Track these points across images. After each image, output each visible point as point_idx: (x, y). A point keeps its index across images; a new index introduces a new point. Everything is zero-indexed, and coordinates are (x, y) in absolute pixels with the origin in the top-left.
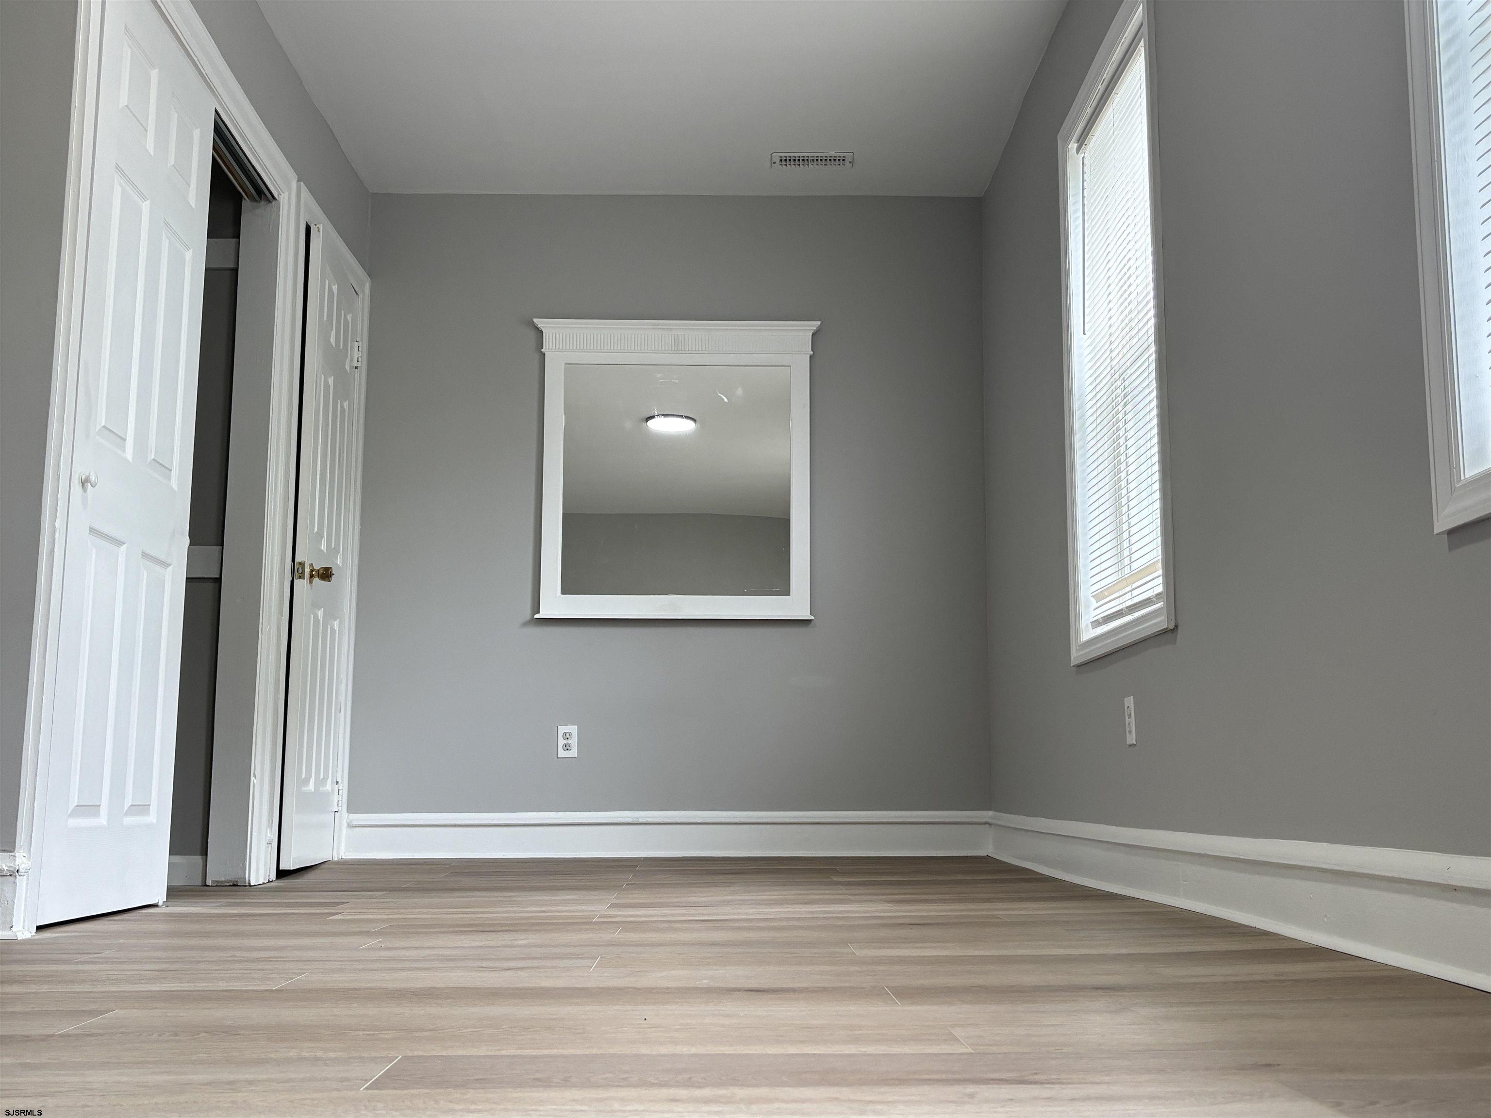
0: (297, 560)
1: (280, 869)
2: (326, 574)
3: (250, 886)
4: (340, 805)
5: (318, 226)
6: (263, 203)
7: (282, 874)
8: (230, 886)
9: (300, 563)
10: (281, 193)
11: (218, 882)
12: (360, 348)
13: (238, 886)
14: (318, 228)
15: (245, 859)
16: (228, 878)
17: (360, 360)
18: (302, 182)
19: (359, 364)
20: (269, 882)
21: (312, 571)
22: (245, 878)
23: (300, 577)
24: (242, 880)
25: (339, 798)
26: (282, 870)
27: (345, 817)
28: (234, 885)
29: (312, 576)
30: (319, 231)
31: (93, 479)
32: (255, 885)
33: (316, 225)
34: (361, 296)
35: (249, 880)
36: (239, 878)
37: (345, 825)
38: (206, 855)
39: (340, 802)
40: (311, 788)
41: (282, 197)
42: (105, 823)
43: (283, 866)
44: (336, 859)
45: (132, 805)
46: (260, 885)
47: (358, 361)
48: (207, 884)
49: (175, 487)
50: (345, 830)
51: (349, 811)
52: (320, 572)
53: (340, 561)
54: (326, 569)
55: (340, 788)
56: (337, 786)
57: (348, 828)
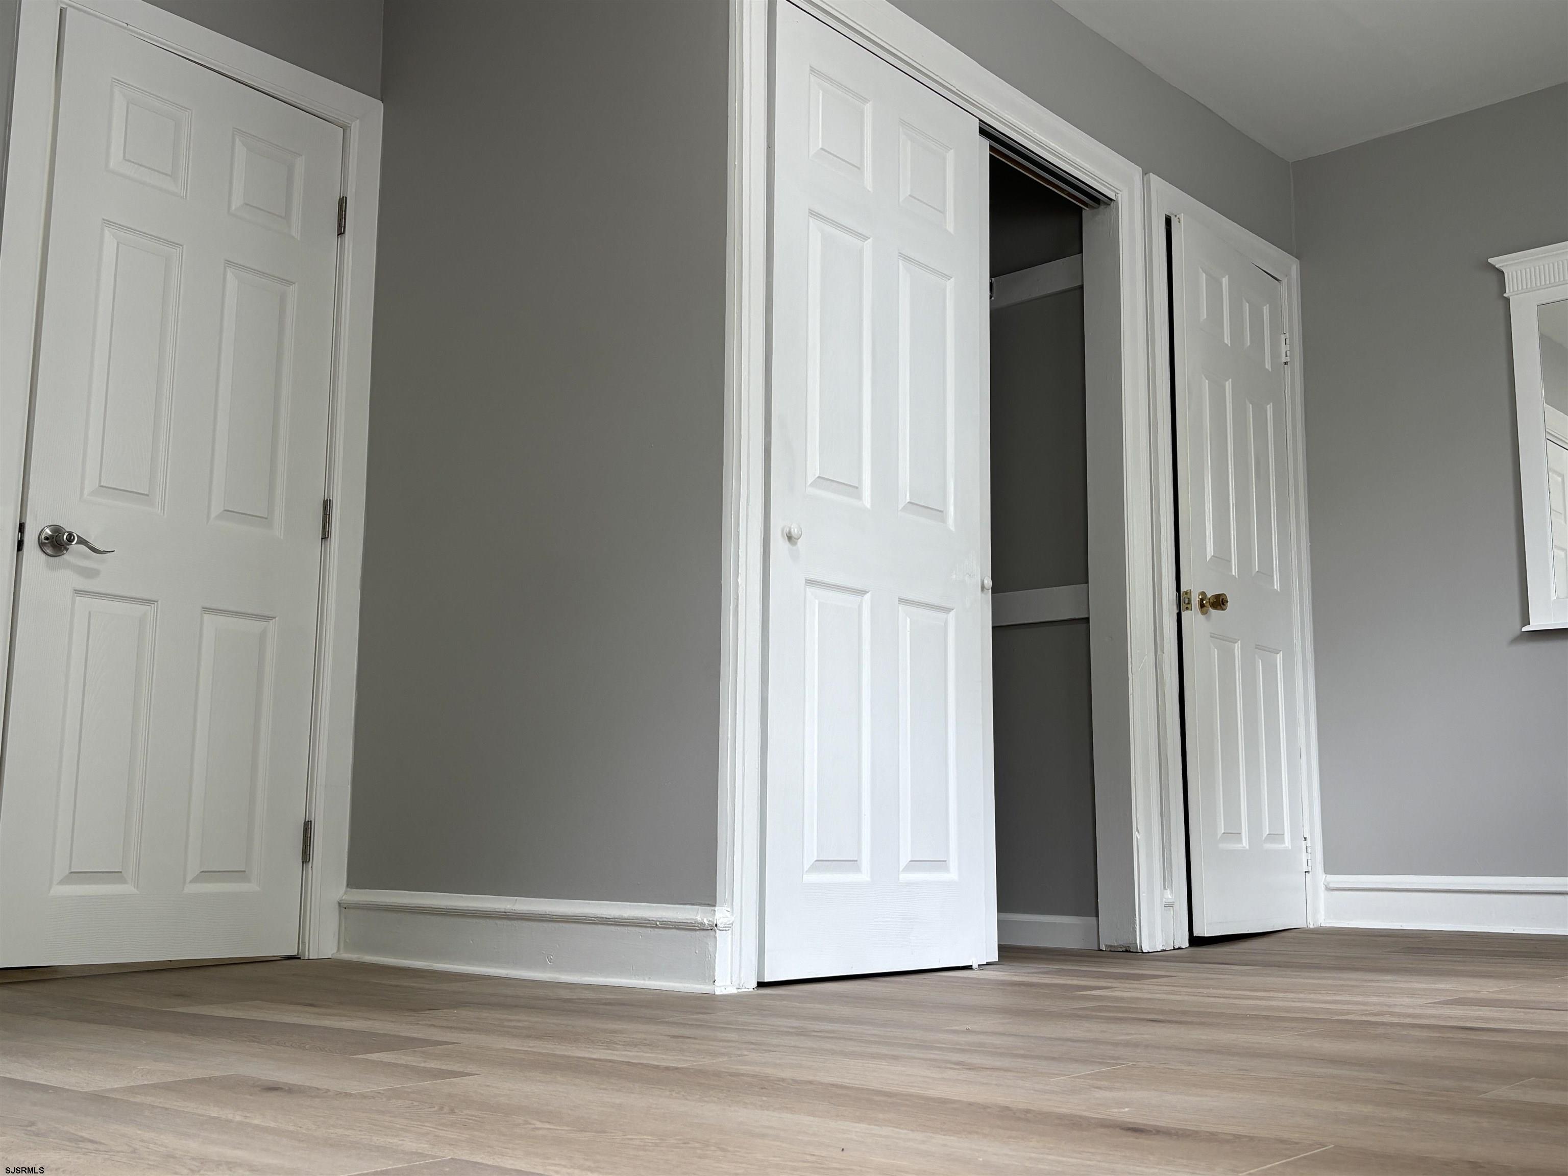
0: (1183, 589)
1: (1195, 934)
2: (1219, 602)
3: (1143, 953)
4: (1309, 864)
5: (1178, 216)
6: (1102, 207)
7: (1196, 941)
8: (1123, 951)
9: (1186, 593)
10: (1119, 192)
11: (1111, 946)
12: (1288, 340)
13: (1130, 952)
14: (1179, 218)
15: (1135, 923)
16: (1121, 943)
17: (1288, 354)
18: (1151, 174)
19: (1288, 359)
20: (1174, 949)
21: (1202, 600)
22: (1136, 944)
23: (1187, 608)
24: (1133, 945)
25: (1307, 856)
26: (1196, 936)
27: (1321, 878)
28: (1127, 951)
29: (1202, 606)
30: (1179, 222)
31: (796, 532)
32: (1149, 952)
33: (1176, 216)
34: (1285, 281)
35: (1141, 947)
36: (1131, 944)
37: (1323, 887)
38: (1098, 917)
39: (1309, 861)
40: (1244, 845)
41: (1119, 195)
42: (868, 879)
43: (1197, 933)
44: (1312, 927)
45: (911, 861)
46: (1157, 952)
47: (1286, 356)
48: (1101, 948)
49: (952, 528)
50: (1322, 893)
51: (1327, 872)
52: (1211, 601)
53: (1277, 586)
54: (1217, 597)
55: (1309, 845)
56: (1304, 843)
57: (1326, 892)
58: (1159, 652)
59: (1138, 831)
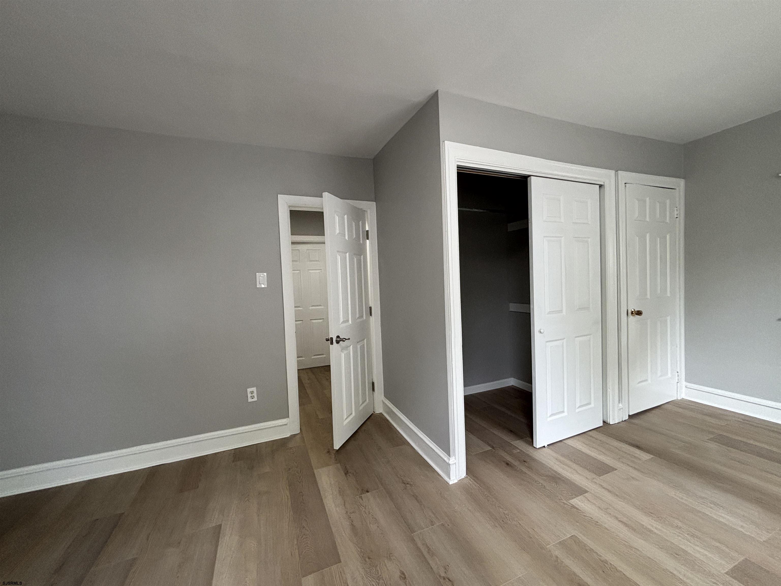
1: (631, 414)
2: (639, 313)
3: (610, 424)
4: (679, 380)
7: (631, 416)
10: (605, 182)
12: (678, 209)
17: (678, 214)
18: (619, 171)
19: (678, 216)
20: (622, 421)
21: (632, 312)
22: (609, 422)
25: (678, 378)
27: (684, 383)
29: (633, 314)
32: (613, 424)
34: (677, 188)
40: (649, 382)
44: (679, 399)
51: (686, 380)
52: (636, 313)
53: (669, 294)
54: (638, 311)
55: (679, 374)
56: (677, 373)
57: (685, 388)
58: (619, 331)
59: (609, 388)
